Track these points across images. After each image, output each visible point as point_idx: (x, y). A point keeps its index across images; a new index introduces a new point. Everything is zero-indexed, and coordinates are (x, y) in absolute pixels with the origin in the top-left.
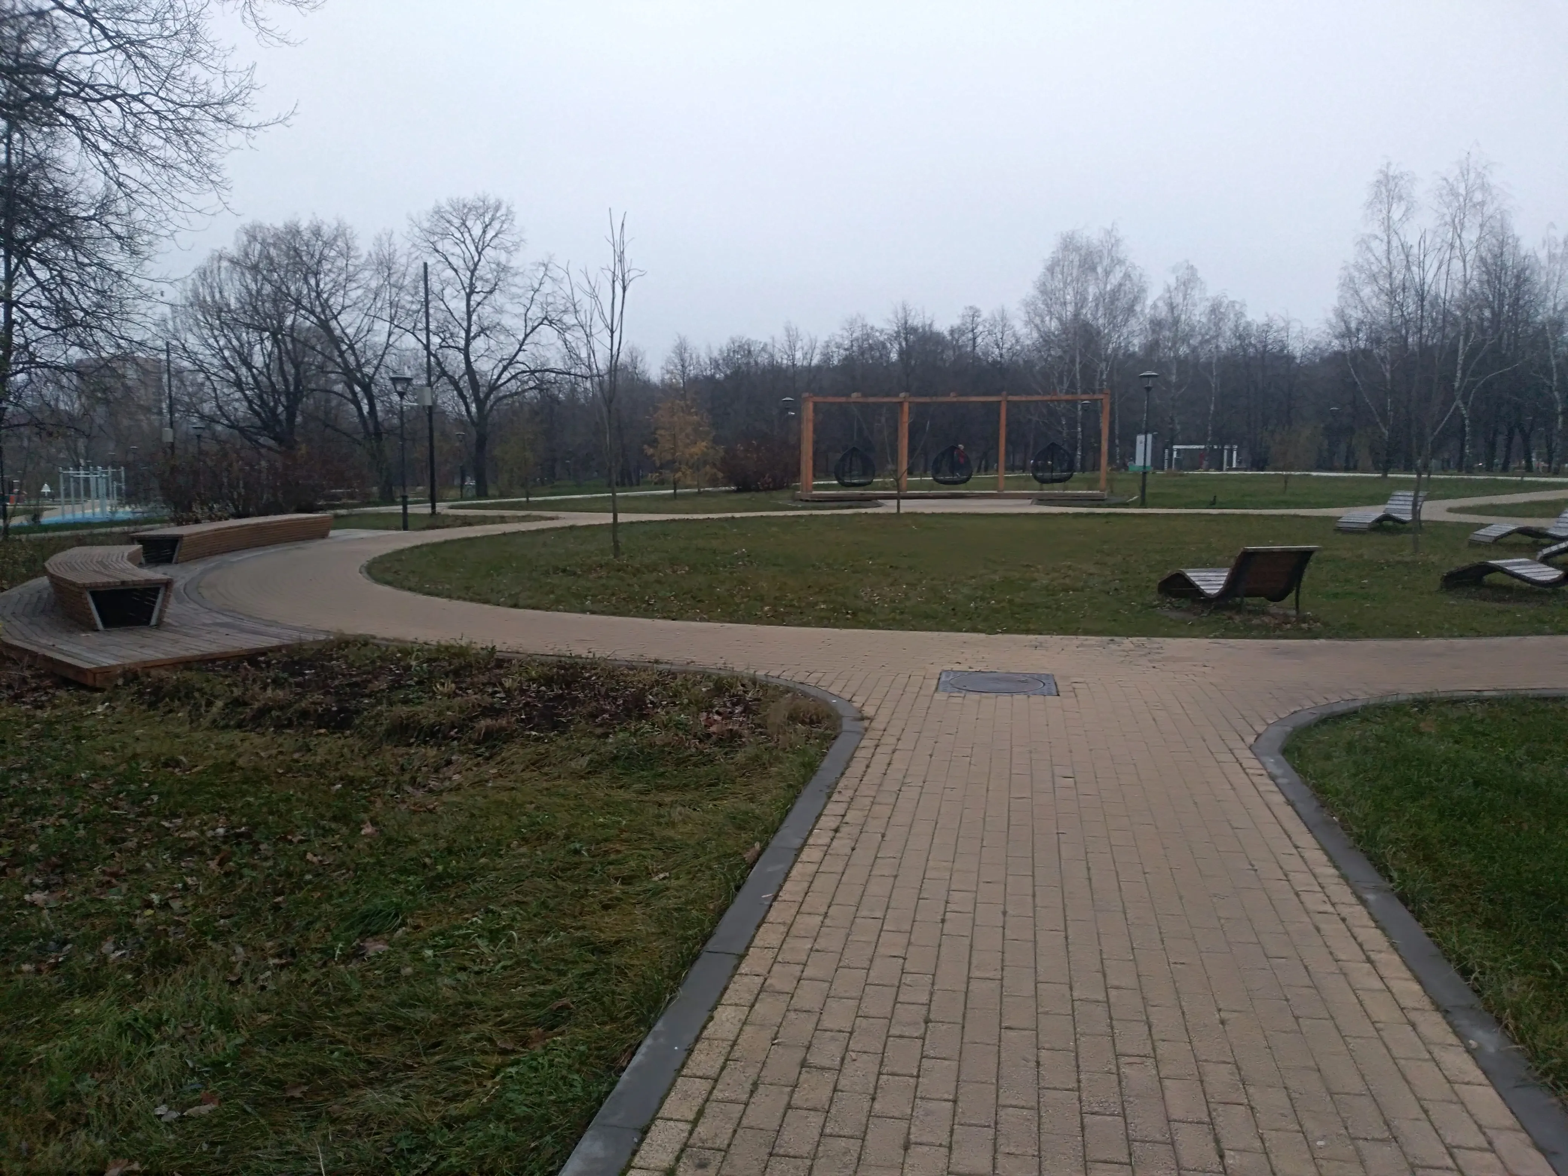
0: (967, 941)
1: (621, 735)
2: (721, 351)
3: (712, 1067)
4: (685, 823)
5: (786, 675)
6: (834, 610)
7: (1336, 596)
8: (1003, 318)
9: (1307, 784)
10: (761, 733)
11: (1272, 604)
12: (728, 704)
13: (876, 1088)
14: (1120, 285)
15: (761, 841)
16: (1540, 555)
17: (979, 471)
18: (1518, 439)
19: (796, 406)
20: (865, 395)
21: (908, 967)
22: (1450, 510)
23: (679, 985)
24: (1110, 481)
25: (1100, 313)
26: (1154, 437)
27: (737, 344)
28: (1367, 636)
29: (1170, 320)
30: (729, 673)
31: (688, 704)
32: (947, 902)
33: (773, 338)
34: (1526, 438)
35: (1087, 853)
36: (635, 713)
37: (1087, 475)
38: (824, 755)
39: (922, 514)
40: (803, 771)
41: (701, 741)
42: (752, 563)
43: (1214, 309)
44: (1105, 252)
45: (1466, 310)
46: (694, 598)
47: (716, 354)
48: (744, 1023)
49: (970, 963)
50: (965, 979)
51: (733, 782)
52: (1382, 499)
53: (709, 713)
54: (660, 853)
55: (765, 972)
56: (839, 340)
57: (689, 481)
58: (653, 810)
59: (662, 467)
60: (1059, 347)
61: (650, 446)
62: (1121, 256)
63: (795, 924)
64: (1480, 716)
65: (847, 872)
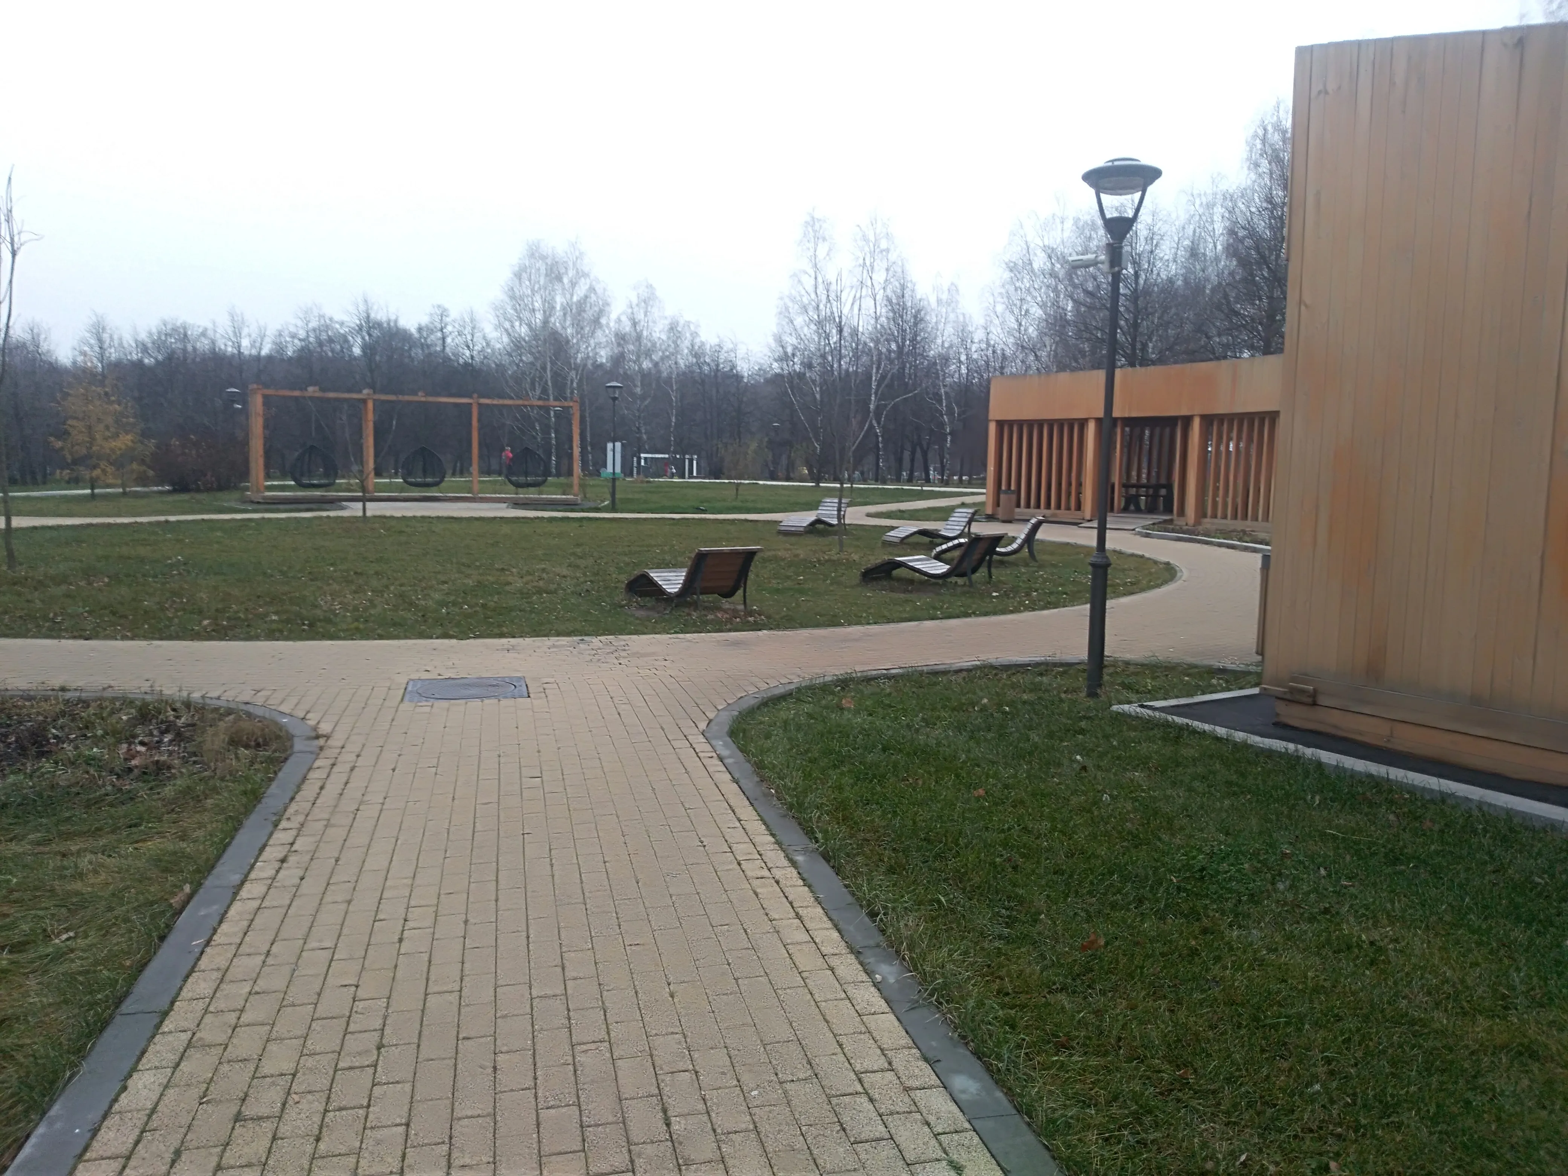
0: (425, 957)
1: (12, 779)
2: (150, 334)
3: (123, 1143)
4: (96, 872)
5: (229, 695)
6: (288, 621)
7: (778, 591)
8: (472, 320)
9: (749, 761)
10: (195, 762)
11: (724, 600)
12: (155, 732)
13: (321, 1127)
14: (586, 297)
15: (191, 883)
16: (934, 552)
17: (454, 474)
18: (919, 454)
19: (243, 398)
20: (322, 390)
21: (361, 993)
22: (869, 515)
23: (84, 1058)
24: (583, 486)
25: (568, 323)
26: (623, 445)
27: (169, 327)
28: (803, 625)
29: (634, 334)
30: (156, 698)
31: (103, 736)
32: (406, 920)
33: (214, 323)
34: (925, 454)
35: (550, 850)
36: (33, 750)
37: (562, 480)
38: (271, 780)
39: (392, 517)
40: (244, 800)
41: (119, 777)
42: (189, 572)
43: (673, 328)
44: (571, 264)
45: (877, 342)
46: (114, 613)
47: (143, 336)
48: (166, 1087)
49: (428, 980)
50: (423, 997)
51: (160, 820)
52: (813, 506)
53: (130, 744)
54: (64, 910)
55: (193, 1026)
56: (292, 329)
57: (110, 481)
58: (53, 863)
59: (75, 462)
60: (531, 353)
61: (58, 437)
62: (586, 270)
63: (231, 969)
64: (888, 690)
65: (294, 903)
